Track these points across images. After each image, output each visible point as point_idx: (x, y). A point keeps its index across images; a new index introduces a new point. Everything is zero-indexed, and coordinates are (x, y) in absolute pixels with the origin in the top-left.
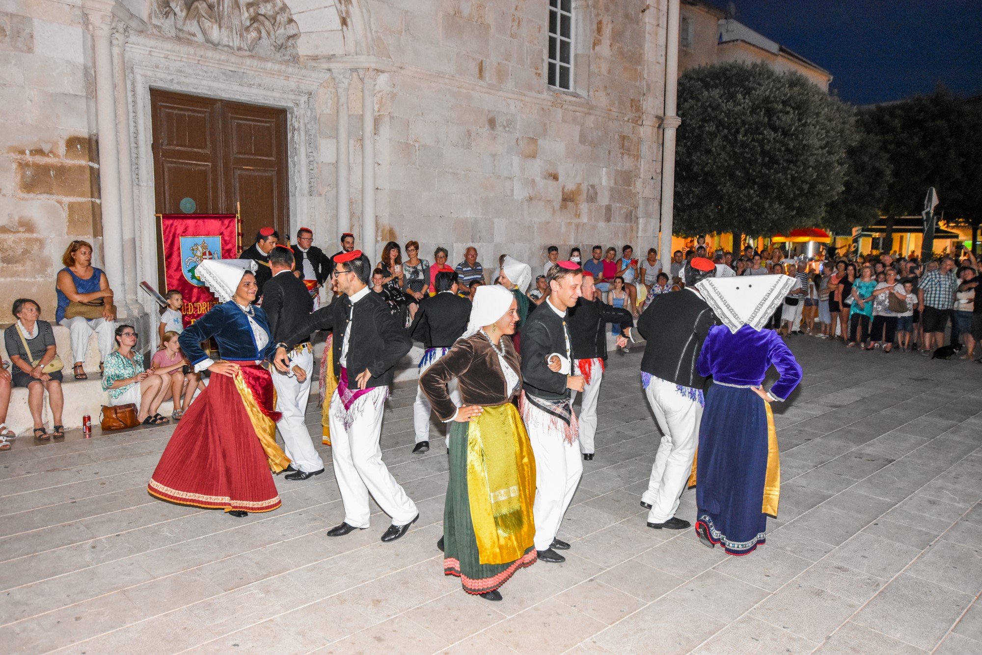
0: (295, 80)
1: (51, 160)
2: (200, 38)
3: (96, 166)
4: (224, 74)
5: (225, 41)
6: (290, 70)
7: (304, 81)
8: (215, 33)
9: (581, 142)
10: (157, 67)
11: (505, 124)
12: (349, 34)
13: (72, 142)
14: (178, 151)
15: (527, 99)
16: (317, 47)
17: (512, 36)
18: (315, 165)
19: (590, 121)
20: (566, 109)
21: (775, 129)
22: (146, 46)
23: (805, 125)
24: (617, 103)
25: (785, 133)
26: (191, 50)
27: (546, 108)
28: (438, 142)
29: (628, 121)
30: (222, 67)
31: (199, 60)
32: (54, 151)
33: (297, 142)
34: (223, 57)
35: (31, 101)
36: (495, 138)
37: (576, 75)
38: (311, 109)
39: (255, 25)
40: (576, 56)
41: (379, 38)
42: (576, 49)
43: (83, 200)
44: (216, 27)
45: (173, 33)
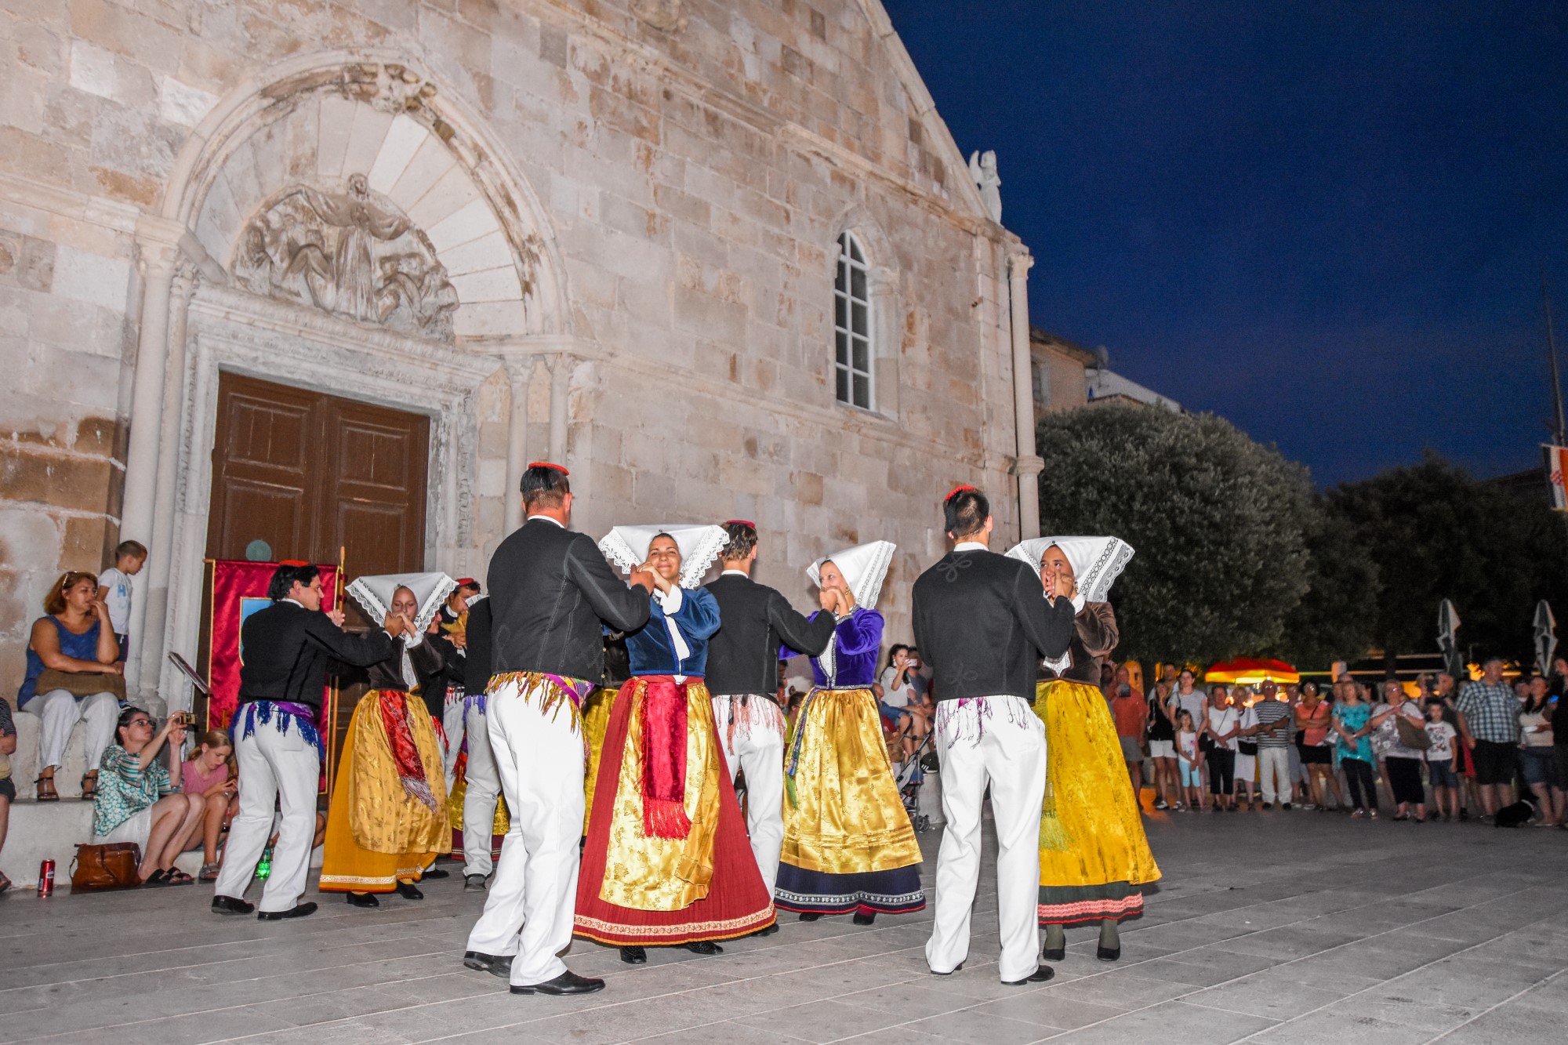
0: (447, 370)
1: (50, 450)
2: (306, 298)
3: (121, 466)
4: (337, 354)
5: (344, 306)
6: (440, 354)
7: (461, 373)
8: (330, 295)
9: (890, 485)
10: (235, 337)
11: (771, 449)
12: (534, 305)
13: (88, 427)
14: (255, 466)
15: (805, 415)
16: (484, 323)
17: (780, 324)
18: (470, 499)
19: (904, 456)
20: (865, 436)
21: (1190, 494)
22: (221, 304)
23: (1234, 487)
24: (943, 432)
25: (1206, 500)
26: (291, 315)
27: (833, 431)
28: (667, 469)
29: (962, 460)
31: (300, 331)
32: (59, 436)
33: (444, 463)
35: (34, 360)
36: (756, 470)
37: (878, 386)
38: (469, 416)
39: (392, 287)
40: (877, 361)
41: (578, 311)
42: (876, 352)
43: (93, 515)
44: (331, 287)
45: (266, 289)
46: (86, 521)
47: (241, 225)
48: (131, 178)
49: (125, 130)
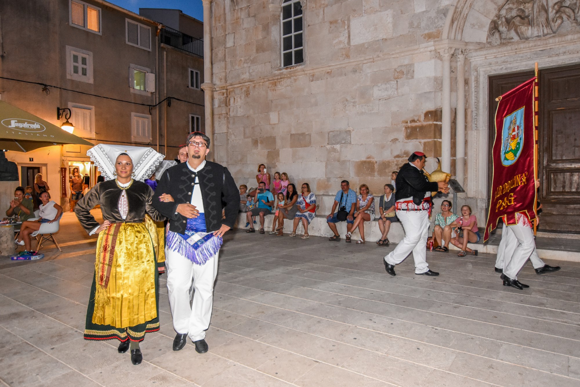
1: (418, 124)
2: (516, 38)
3: (439, 123)
4: (535, 54)
5: (536, 33)
8: (529, 31)
10: (491, 64)
13: (427, 114)
22: (482, 55)
26: (509, 48)
30: (533, 50)
31: (516, 52)
32: (419, 119)
34: (531, 45)
35: (412, 99)
39: (557, 15)
43: (430, 140)
44: (530, 28)
45: (499, 42)
46: (428, 142)
47: (490, 21)
48: (433, 32)
49: (430, 18)
